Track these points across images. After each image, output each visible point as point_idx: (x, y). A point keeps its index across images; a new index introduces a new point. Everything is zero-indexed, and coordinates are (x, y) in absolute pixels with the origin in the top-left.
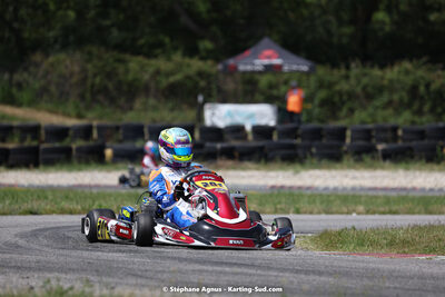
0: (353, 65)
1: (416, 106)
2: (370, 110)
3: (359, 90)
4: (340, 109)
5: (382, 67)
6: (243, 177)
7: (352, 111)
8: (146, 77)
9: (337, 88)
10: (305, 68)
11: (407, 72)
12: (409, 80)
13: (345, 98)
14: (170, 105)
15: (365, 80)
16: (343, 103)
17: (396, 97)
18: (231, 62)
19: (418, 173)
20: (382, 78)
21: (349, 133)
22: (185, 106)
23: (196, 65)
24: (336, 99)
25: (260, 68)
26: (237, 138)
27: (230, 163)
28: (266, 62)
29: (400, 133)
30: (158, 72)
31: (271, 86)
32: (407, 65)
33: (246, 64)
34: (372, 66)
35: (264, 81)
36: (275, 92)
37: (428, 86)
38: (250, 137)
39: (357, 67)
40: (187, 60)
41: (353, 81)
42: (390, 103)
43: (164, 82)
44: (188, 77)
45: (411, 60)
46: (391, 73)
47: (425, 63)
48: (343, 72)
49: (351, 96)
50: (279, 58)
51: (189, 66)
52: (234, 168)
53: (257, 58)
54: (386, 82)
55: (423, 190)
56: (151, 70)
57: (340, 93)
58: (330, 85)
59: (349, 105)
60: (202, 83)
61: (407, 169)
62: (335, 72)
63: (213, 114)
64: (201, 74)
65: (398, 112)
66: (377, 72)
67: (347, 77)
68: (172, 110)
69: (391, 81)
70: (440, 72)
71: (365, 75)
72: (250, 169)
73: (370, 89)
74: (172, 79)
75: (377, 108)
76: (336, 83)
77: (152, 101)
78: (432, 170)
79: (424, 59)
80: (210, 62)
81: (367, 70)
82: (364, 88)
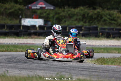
0: (66, 7)
1: (84, 20)
2: (71, 21)
3: (67, 15)
4: (62, 21)
5: (74, 8)
6: (40, 41)
7: (65, 21)
8: (2, 10)
9: (61, 14)
10: (52, 8)
11: (82, 10)
12: (82, 13)
13: (63, 17)
14: (10, 19)
15: (69, 12)
16: (63, 19)
17: (78, 18)
18: (30, 6)
19: (93, 41)
20: (74, 12)
21: (68, 28)
22: (15, 19)
23: (18, 6)
24: (60, 18)
25: (38, 8)
26: (34, 29)
27: (36, 37)
28: (41, 6)
29: (83, 28)
30: (6, 8)
31: (41, 14)
32: (82, 8)
33: (34, 6)
34: (71, 8)
35: (39, 12)
36: (42, 15)
37: (88, 14)
38: (38, 29)
39: (67, 8)
40: (15, 5)
41: (66, 12)
42: (76, 19)
43: (8, 12)
44: (15, 10)
45: (83, 6)
46: (77, 10)
47: (87, 7)
48: (63, 9)
49: (65, 17)
50: (44, 5)
51: (16, 7)
52: (37, 38)
53: (38, 5)
54: (75, 13)
55: (96, 45)
56: (4, 8)
57: (62, 16)
58: (59, 13)
59: (64, 20)
60: (20, 12)
61: (89, 39)
62: (60, 9)
63: (24, 22)
64: (20, 9)
65: (79, 22)
66: (73, 10)
67: (64, 11)
68: (10, 20)
69: (77, 13)
70: (92, 10)
71: (69, 10)
72: (42, 39)
73: (71, 15)
74: (10, 11)
75: (73, 21)
76: (60, 13)
77: (4, 17)
78: (97, 40)
79: (87, 6)
80: (22, 6)
81: (70, 9)
82: (69, 15)
